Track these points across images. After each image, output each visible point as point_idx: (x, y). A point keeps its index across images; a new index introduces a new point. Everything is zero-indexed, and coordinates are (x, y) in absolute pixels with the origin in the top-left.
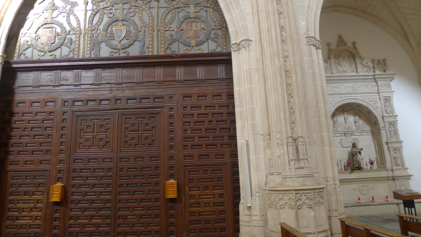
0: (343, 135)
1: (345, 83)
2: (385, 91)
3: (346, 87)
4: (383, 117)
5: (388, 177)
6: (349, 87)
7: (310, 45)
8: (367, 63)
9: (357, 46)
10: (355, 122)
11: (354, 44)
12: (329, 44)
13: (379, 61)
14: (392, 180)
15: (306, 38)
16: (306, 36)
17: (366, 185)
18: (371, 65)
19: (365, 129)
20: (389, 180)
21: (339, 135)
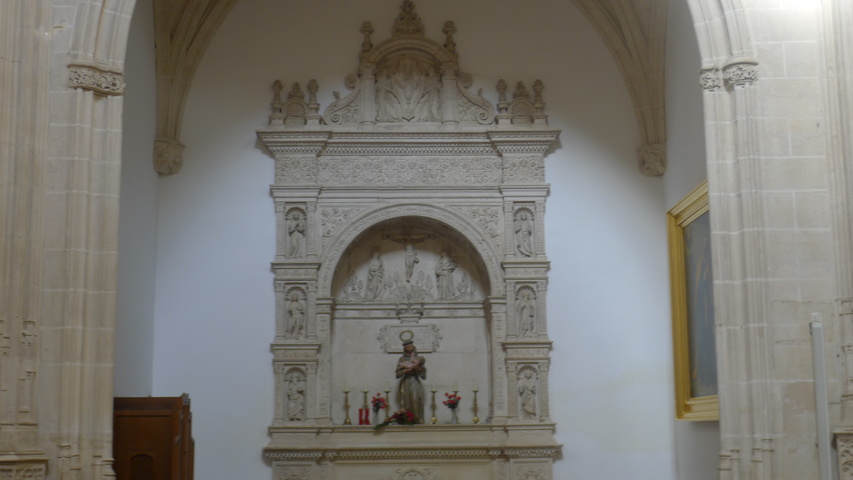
0: (393, 314)
1: (401, 154)
2: (522, 183)
3: (401, 169)
4: (503, 266)
5: (487, 449)
6: (412, 166)
7: (76, 88)
8: (480, 92)
9: (457, 38)
10: (438, 276)
11: (449, 28)
12: (367, 29)
13: (520, 85)
14: (500, 457)
15: (69, 66)
16: (69, 61)
17: (421, 468)
18: (492, 97)
19: (468, 299)
20: (493, 458)
21: (379, 314)
